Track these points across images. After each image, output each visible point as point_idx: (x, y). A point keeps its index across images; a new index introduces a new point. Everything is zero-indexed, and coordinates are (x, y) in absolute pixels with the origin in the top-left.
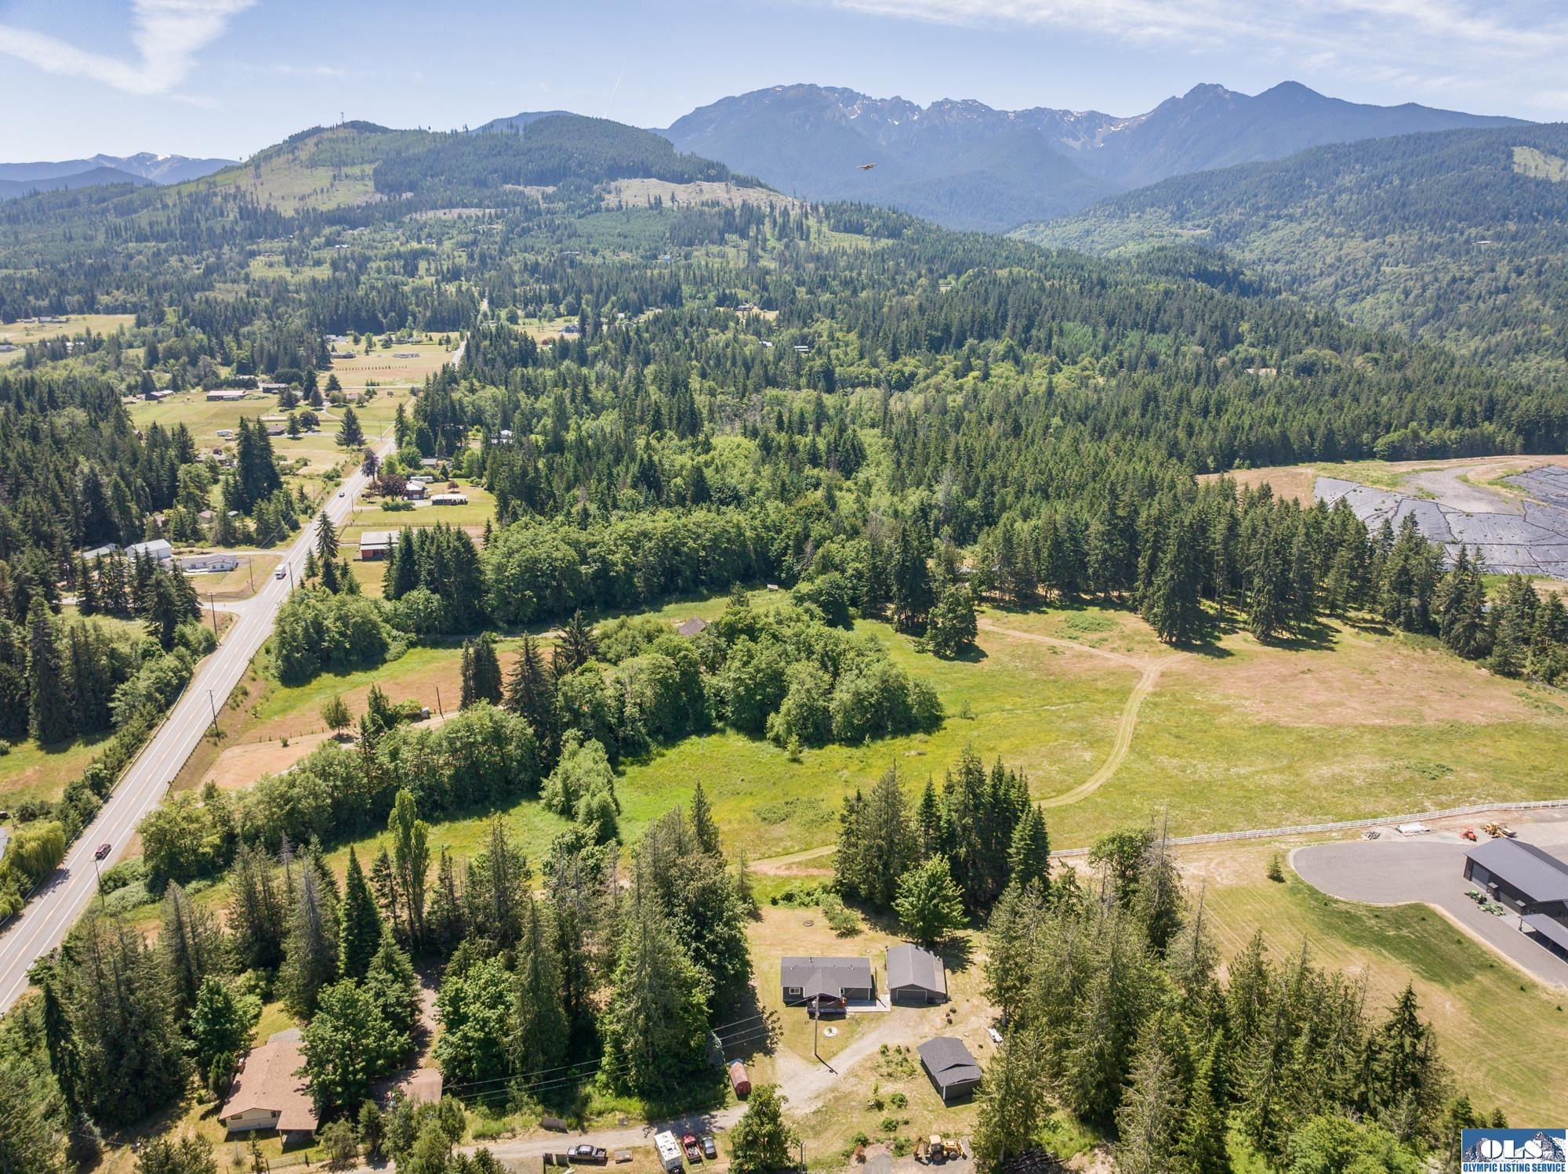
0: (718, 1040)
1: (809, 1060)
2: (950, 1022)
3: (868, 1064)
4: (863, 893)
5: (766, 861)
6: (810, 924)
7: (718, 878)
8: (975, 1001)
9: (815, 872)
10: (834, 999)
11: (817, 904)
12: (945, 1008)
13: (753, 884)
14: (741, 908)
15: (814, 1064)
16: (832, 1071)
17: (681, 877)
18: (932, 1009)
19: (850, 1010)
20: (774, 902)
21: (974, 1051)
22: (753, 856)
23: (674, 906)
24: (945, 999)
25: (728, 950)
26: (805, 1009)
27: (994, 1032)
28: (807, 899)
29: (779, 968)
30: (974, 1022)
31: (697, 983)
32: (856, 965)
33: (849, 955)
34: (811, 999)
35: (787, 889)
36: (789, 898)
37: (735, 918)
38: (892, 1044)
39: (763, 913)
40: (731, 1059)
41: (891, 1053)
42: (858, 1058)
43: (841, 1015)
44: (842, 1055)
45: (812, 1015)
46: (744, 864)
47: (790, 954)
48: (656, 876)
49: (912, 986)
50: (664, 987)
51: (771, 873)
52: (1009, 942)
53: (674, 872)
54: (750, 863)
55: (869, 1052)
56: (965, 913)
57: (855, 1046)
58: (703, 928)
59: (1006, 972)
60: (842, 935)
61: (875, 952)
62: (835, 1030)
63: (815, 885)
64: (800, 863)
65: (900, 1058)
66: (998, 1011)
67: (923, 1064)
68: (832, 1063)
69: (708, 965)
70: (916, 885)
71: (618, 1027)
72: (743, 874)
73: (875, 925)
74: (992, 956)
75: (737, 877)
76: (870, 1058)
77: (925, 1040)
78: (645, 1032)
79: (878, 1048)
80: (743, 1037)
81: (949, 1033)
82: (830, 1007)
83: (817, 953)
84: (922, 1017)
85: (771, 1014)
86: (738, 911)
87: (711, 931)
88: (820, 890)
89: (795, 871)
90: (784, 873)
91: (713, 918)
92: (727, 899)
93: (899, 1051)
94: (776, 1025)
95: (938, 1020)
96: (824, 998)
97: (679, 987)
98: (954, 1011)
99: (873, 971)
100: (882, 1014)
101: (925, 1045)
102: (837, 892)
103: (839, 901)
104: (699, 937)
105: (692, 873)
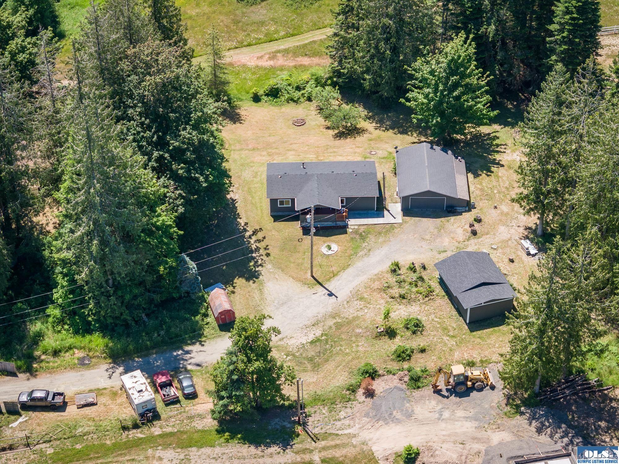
0: (192, 264)
1: (304, 283)
2: (474, 233)
3: (377, 285)
4: (367, 85)
5: (244, 50)
6: (300, 123)
7: (181, 71)
8: (504, 208)
9: (306, 61)
10: (333, 211)
11: (309, 99)
12: (468, 217)
13: (230, 78)
14: (212, 107)
15: (310, 286)
16: (331, 294)
17: (134, 70)
18: (452, 219)
19: (353, 223)
20: (256, 99)
21: (504, 267)
22: (229, 44)
23: (127, 107)
24: (468, 206)
25: (199, 158)
26: (297, 225)
27: (527, 244)
28: (297, 94)
29: (264, 176)
30: (503, 233)
31: (162, 199)
32: (358, 170)
33: (351, 158)
34: (305, 212)
35: (272, 82)
36: (274, 93)
37: (207, 119)
38: (405, 260)
39: (242, 112)
40: (209, 285)
41: (403, 271)
42: (363, 278)
43: (342, 229)
44: (344, 275)
45: (306, 231)
46: (217, 54)
47: (277, 160)
48: (102, 71)
49: (429, 193)
50: (119, 206)
51: (252, 63)
52: (552, 138)
53: (125, 65)
54: (224, 53)
55: (376, 271)
56: (493, 105)
57: (359, 264)
58: (165, 134)
59: (546, 173)
60: (341, 135)
61: (381, 153)
62: (335, 247)
63: (305, 76)
64: (286, 52)
65: (414, 276)
66: (533, 220)
67: (442, 282)
68: (331, 286)
69: (175, 177)
70: (432, 73)
71: (68, 255)
72: (216, 67)
73: (381, 122)
74: (529, 155)
75: (208, 70)
76: (378, 277)
77: (443, 256)
78: (101, 260)
79: (387, 265)
80: (223, 259)
81: (473, 246)
82: (327, 221)
83: (310, 158)
84: (440, 228)
85: (255, 233)
86: (209, 110)
87: (176, 136)
88: (312, 82)
89: (280, 61)
90: (266, 63)
91: (178, 120)
92: (194, 96)
93: (413, 269)
94: (262, 245)
95: (460, 231)
96: (320, 210)
97: (140, 205)
98: (478, 220)
99: (379, 176)
100: (392, 226)
101: (444, 261)
102: (334, 85)
103: (336, 94)
104: (161, 144)
105: (148, 66)
